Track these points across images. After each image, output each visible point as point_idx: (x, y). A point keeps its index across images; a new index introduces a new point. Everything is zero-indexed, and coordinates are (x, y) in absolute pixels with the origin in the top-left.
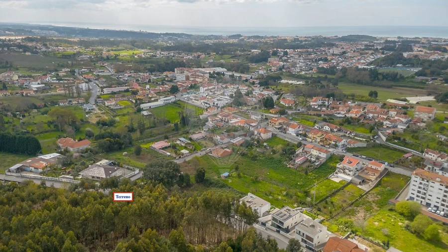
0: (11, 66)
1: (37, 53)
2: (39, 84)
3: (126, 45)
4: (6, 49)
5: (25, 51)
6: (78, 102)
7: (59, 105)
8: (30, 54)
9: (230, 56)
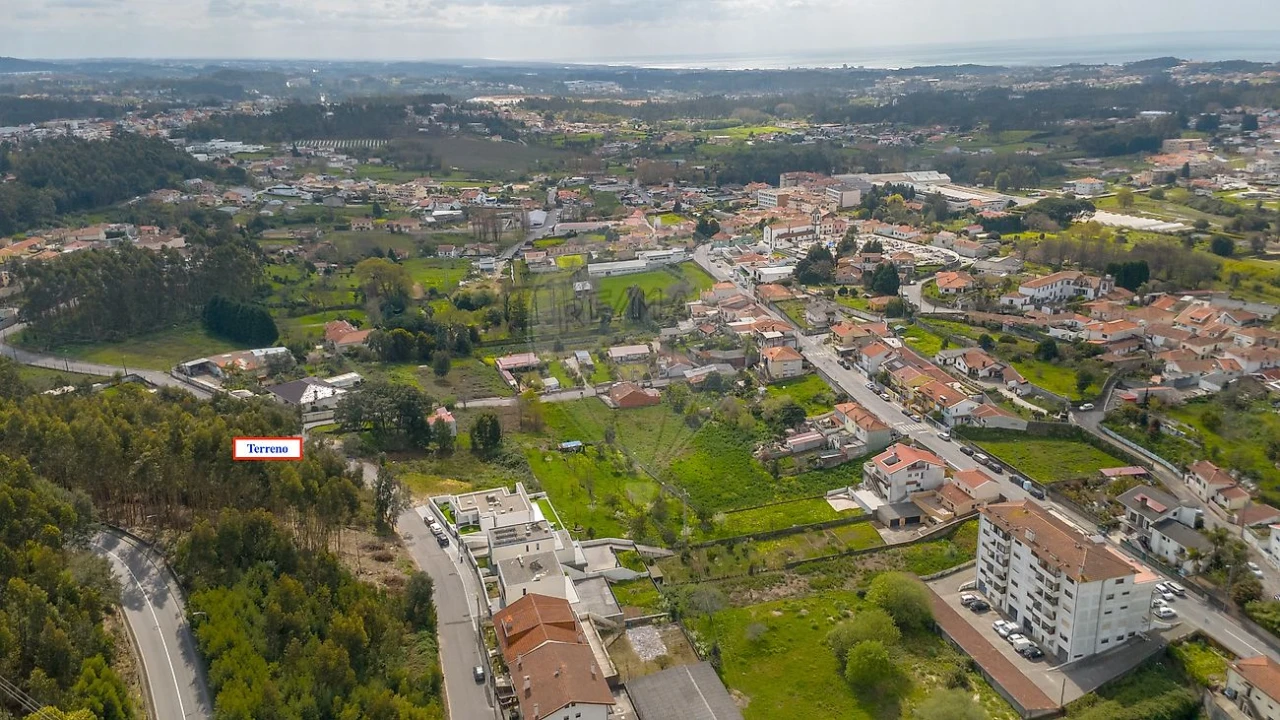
0: (438, 167)
1: (516, 136)
2: (452, 209)
3: (746, 111)
4: (456, 127)
5: (493, 134)
6: (477, 251)
7: (436, 256)
8: (500, 139)
9: (1028, 133)
